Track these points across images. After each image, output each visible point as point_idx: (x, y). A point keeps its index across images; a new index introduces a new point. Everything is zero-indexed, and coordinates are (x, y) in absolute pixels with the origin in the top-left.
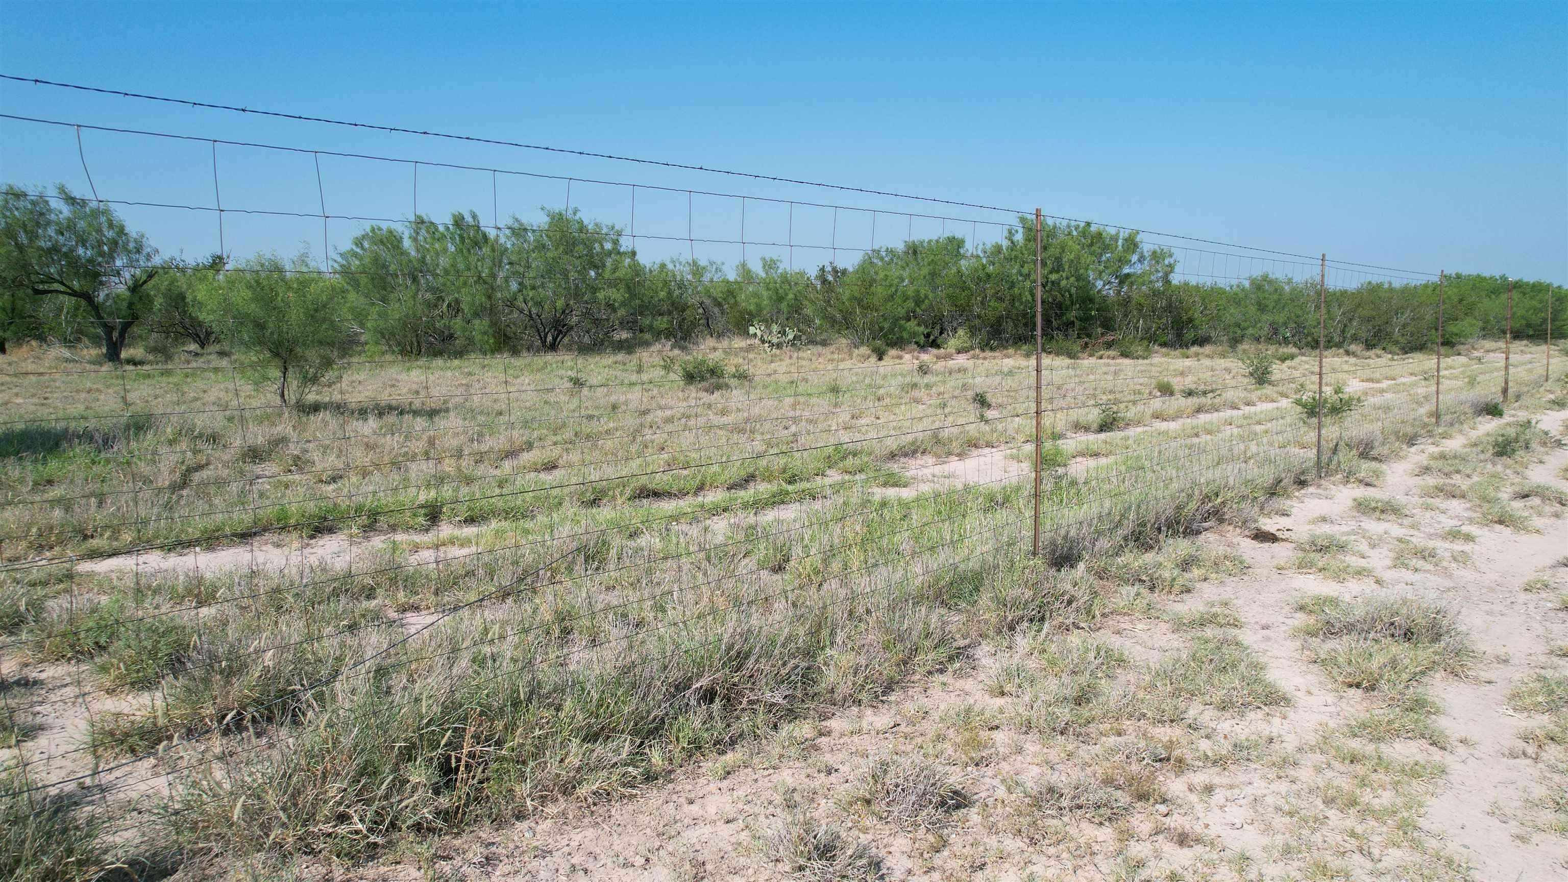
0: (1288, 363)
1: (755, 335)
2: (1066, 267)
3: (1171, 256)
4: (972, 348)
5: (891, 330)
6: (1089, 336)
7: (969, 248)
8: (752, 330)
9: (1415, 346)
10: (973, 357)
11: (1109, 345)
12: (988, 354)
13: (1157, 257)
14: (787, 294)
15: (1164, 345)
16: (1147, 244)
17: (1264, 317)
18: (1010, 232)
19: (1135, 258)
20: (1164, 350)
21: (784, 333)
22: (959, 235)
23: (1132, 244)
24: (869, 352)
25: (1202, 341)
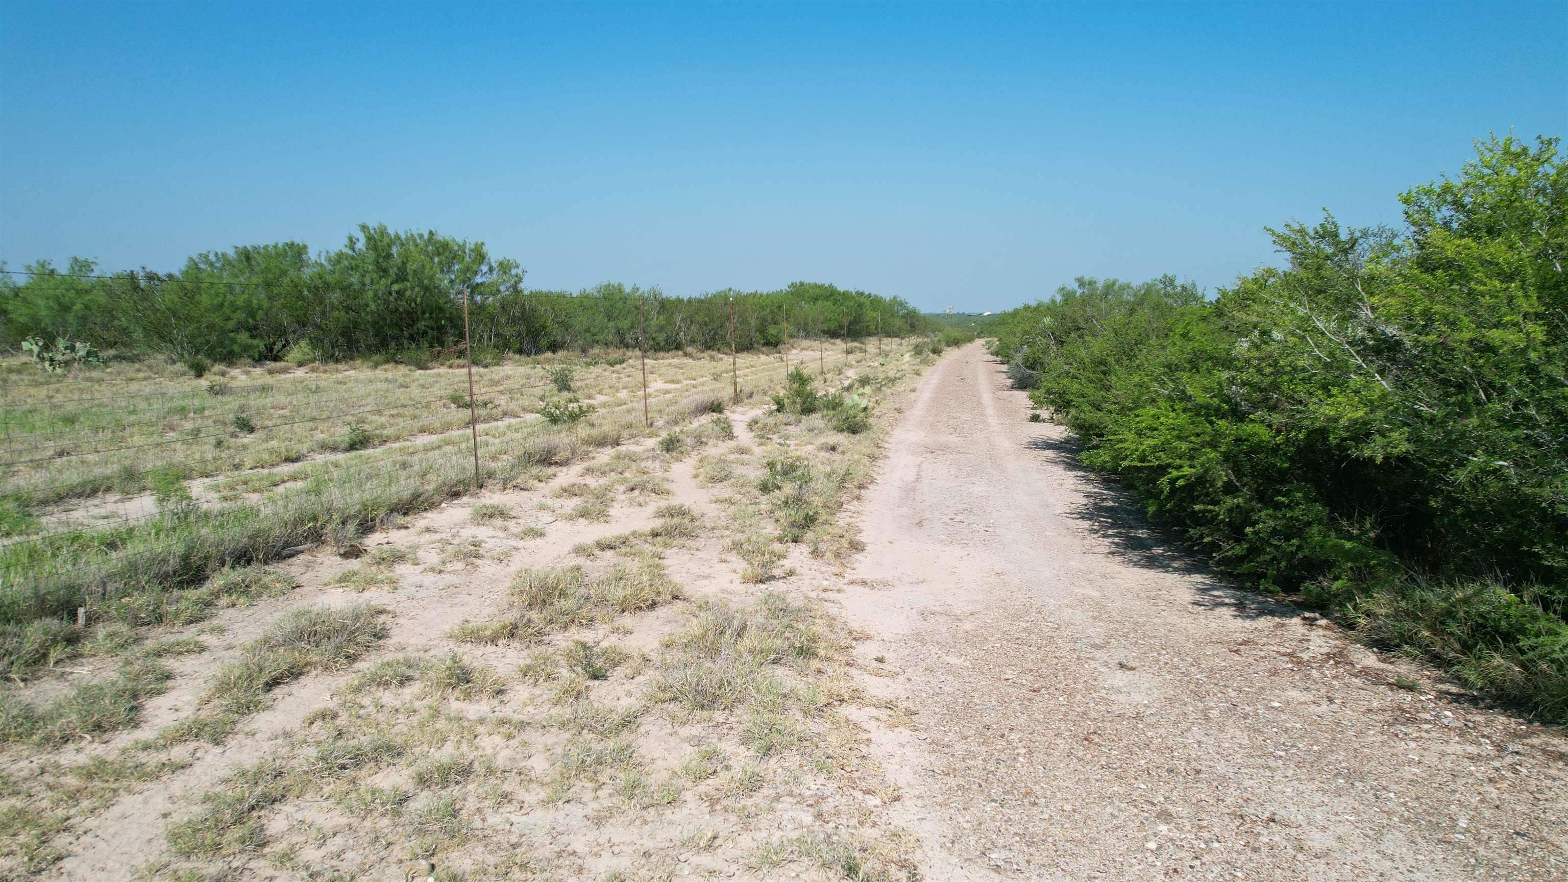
0: (618, 367)
1: (31, 351)
2: (410, 278)
3: (517, 267)
4: (313, 360)
5: (221, 344)
6: (442, 344)
7: (312, 255)
8: (25, 345)
9: (746, 347)
10: (313, 370)
11: (461, 354)
12: (332, 366)
13: (505, 267)
14: (73, 304)
15: (520, 351)
16: (494, 255)
17: (611, 324)
18: (351, 239)
19: (485, 268)
20: (517, 356)
21: (73, 349)
22: (298, 241)
23: (480, 256)
24: (186, 368)
25: (554, 347)
